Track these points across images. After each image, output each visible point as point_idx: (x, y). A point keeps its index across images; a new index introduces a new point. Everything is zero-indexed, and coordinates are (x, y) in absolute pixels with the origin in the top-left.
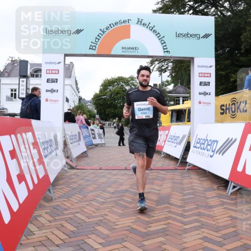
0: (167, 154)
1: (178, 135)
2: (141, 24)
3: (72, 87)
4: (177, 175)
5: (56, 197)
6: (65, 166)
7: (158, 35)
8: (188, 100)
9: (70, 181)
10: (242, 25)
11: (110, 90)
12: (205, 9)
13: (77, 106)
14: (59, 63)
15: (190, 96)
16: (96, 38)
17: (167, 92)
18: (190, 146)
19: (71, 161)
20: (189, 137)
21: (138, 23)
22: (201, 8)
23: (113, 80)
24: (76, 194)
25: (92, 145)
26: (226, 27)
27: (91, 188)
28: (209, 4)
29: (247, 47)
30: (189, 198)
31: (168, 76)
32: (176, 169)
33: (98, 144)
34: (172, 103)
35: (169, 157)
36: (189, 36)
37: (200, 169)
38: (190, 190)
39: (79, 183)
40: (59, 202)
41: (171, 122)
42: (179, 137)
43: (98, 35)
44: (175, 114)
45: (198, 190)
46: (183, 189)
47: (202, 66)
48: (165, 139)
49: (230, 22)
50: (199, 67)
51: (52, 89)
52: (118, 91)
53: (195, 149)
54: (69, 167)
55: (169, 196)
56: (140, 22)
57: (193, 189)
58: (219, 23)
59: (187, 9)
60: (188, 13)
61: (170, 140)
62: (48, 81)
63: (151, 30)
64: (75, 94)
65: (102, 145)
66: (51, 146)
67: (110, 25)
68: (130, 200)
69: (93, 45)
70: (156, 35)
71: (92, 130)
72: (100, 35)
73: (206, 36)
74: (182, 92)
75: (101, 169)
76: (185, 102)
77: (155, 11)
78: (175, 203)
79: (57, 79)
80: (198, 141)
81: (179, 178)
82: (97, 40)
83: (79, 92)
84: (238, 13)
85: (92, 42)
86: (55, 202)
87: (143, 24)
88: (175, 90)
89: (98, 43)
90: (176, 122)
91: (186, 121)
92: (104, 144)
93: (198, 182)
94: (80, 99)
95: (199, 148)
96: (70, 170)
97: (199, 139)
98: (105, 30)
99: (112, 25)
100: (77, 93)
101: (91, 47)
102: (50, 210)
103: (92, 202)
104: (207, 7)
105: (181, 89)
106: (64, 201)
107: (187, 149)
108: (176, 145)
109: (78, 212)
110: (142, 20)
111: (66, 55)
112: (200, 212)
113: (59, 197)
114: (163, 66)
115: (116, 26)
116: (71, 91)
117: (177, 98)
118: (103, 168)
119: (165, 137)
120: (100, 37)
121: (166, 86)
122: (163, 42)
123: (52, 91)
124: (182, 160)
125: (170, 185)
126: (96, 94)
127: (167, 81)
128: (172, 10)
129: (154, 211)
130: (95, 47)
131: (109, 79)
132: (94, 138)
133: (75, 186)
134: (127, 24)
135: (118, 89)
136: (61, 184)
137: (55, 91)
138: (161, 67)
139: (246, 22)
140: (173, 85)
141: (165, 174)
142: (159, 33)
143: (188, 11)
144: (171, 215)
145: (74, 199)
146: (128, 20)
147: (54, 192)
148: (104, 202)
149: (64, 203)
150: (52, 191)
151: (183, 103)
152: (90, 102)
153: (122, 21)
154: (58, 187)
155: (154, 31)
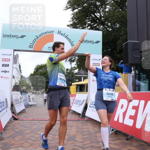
0: (74, 111)
1: (80, 100)
2: (60, 34)
3: (17, 69)
4: (79, 123)
5: (6, 138)
6: (11, 118)
7: (70, 41)
8: (86, 79)
9: (14, 127)
10: (118, 36)
11: (40, 72)
12: (97, 26)
13: (19, 81)
14: (10, 55)
15: (88, 76)
16: (33, 41)
17: (74, 74)
18: (87, 106)
19: (15, 115)
20: (87, 101)
21: (58, 33)
22: (95, 25)
23: (42, 66)
24: (18, 135)
25: (28, 105)
26: (109, 37)
27: (27, 132)
28: (99, 23)
29: (121, 49)
30: (87, 137)
31: (75, 65)
32: (79, 120)
33: (32, 105)
34: (77, 80)
35: (75, 113)
36: (88, 42)
37: (93, 120)
38: (87, 132)
39: (21, 128)
40: (8, 140)
41: (77, 92)
42: (81, 101)
43: (35, 39)
44: (79, 87)
45: (92, 132)
46: (83, 132)
47: (95, 59)
48: (72, 102)
49: (111, 35)
50: (93, 60)
51: (5, 71)
52: (45, 73)
53: (90, 108)
54: (14, 119)
55: (75, 136)
56: (59, 32)
57: (89, 132)
58: (105, 35)
59: (87, 25)
60: (87, 28)
61: (76, 103)
62: (3, 65)
63: (66, 37)
64: (18, 73)
65: (34, 105)
66: (3, 105)
67: (42, 34)
68: (52, 139)
69: (31, 45)
70: (69, 40)
71: (29, 96)
72: (36, 39)
73: (97, 42)
74: (83, 74)
75: (33, 120)
76: (85, 80)
77: (68, 26)
78: (78, 140)
79: (9, 65)
80: (92, 103)
81: (81, 125)
82: (34, 42)
83: (21, 73)
84: (116, 29)
85: (31, 43)
86: (5, 140)
87: (61, 34)
88: (79, 73)
89: (34, 44)
90: (79, 92)
91: (85, 91)
92: (36, 105)
93: (92, 127)
94: (22, 77)
95: (92, 107)
96: (14, 121)
97: (92, 102)
98: (39, 36)
99: (43, 34)
100: (20, 73)
101: (30, 46)
102: (2, 145)
103: (28, 140)
104: (98, 25)
105: (82, 72)
106: (11, 140)
107: (86, 108)
108: (79, 105)
109: (19, 147)
110: (61, 31)
111: (15, 50)
112: (93, 145)
113: (7, 137)
114: (72, 58)
115: (45, 34)
116: (16, 72)
117: (80, 77)
118: (35, 120)
119: (73, 101)
120: (36, 41)
121: (74, 70)
122: (72, 45)
123: (5, 72)
124: (82, 114)
125: (75, 129)
126: (32, 74)
127: (74, 67)
128: (78, 26)
129: (66, 145)
130: (33, 46)
131: (40, 65)
132: (30, 101)
133: (17, 130)
134: (52, 33)
135: (45, 71)
136: (9, 130)
137: (7, 72)
138: (71, 59)
139: (120, 35)
140: (78, 69)
141: (72, 123)
142: (70, 40)
143: (88, 27)
144: (76, 147)
145: (17, 139)
146: (53, 31)
147: (4, 135)
148: (35, 140)
149: (11, 141)
150: (3, 134)
151: (84, 81)
152: (28, 79)
153: (49, 32)
154: (7, 131)
155: (67, 38)
